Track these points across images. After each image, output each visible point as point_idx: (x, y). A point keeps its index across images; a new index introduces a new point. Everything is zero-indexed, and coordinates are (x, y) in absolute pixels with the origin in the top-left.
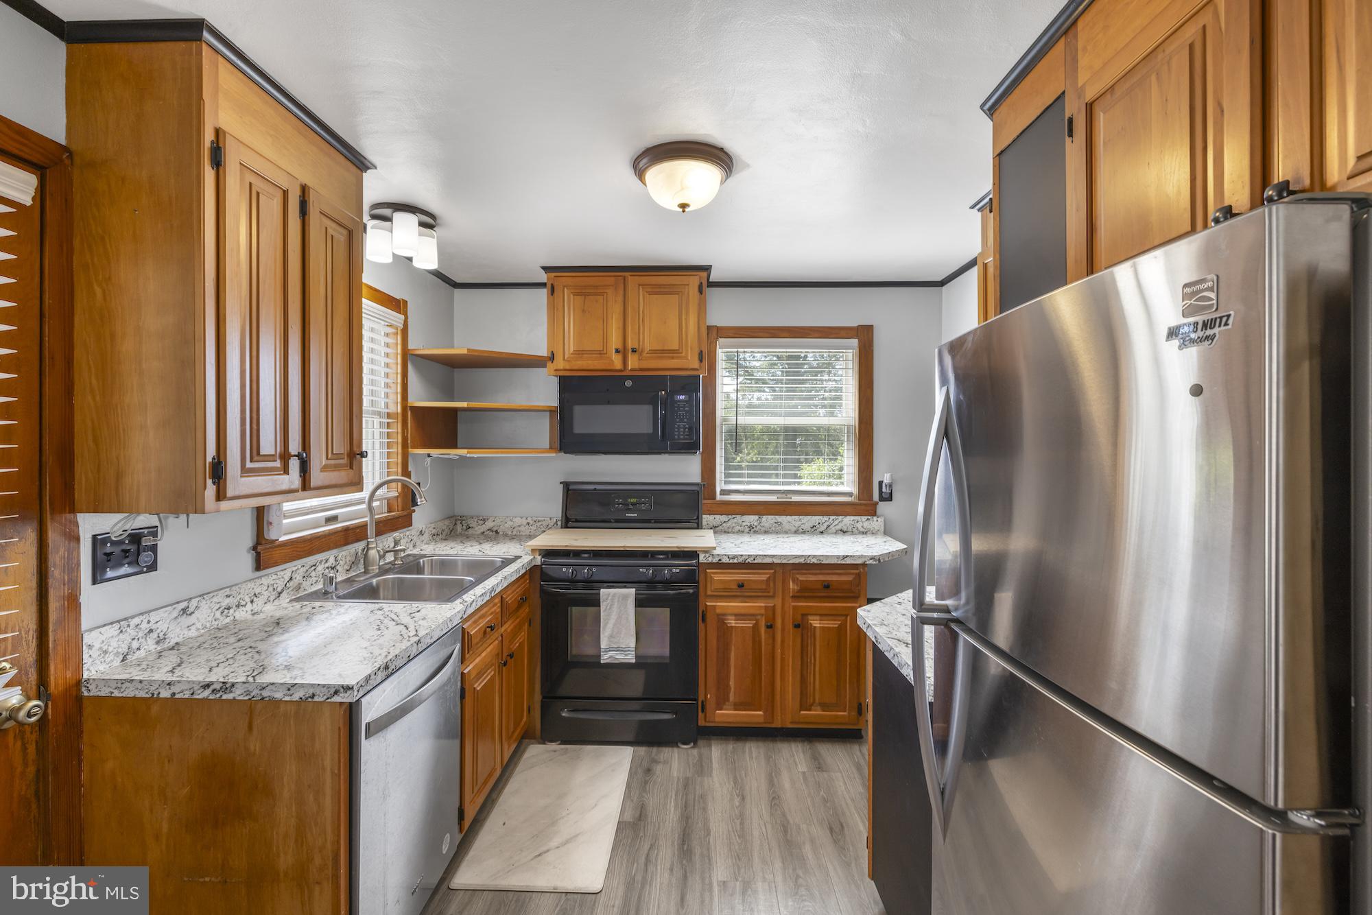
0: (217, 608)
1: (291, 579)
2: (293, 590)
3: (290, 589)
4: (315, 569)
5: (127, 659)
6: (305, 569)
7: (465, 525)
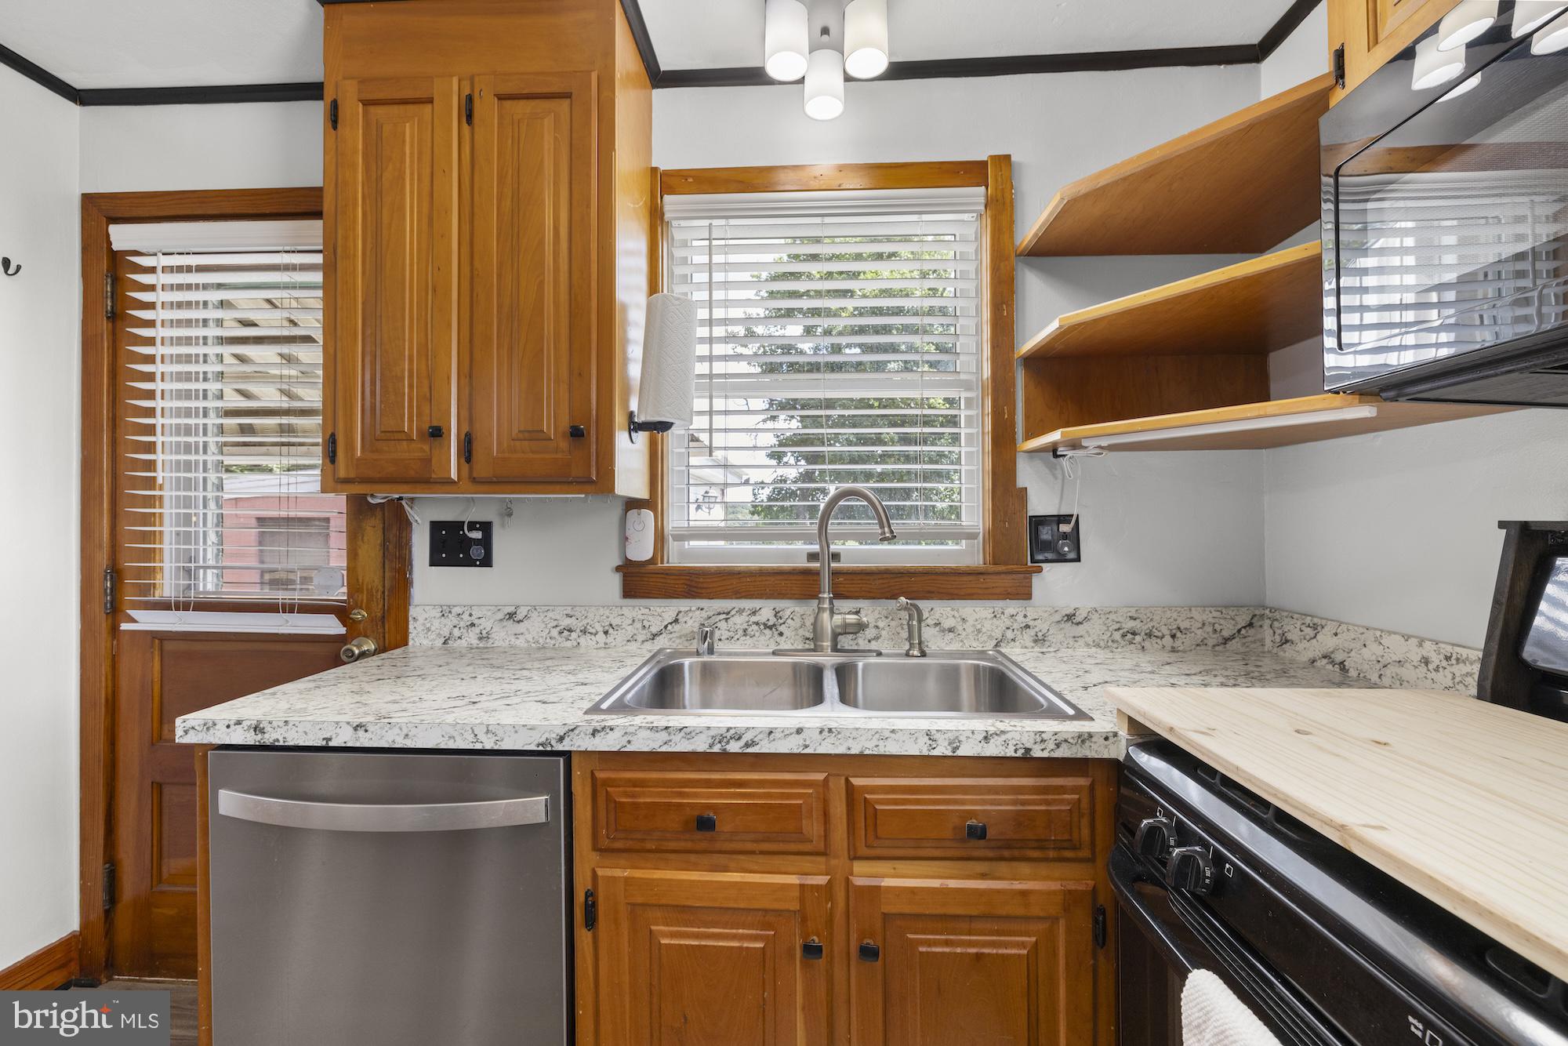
0: (554, 625)
1: (676, 621)
2: (680, 637)
3: (673, 635)
4: (726, 619)
5: (448, 644)
6: (704, 614)
7: (1279, 632)
